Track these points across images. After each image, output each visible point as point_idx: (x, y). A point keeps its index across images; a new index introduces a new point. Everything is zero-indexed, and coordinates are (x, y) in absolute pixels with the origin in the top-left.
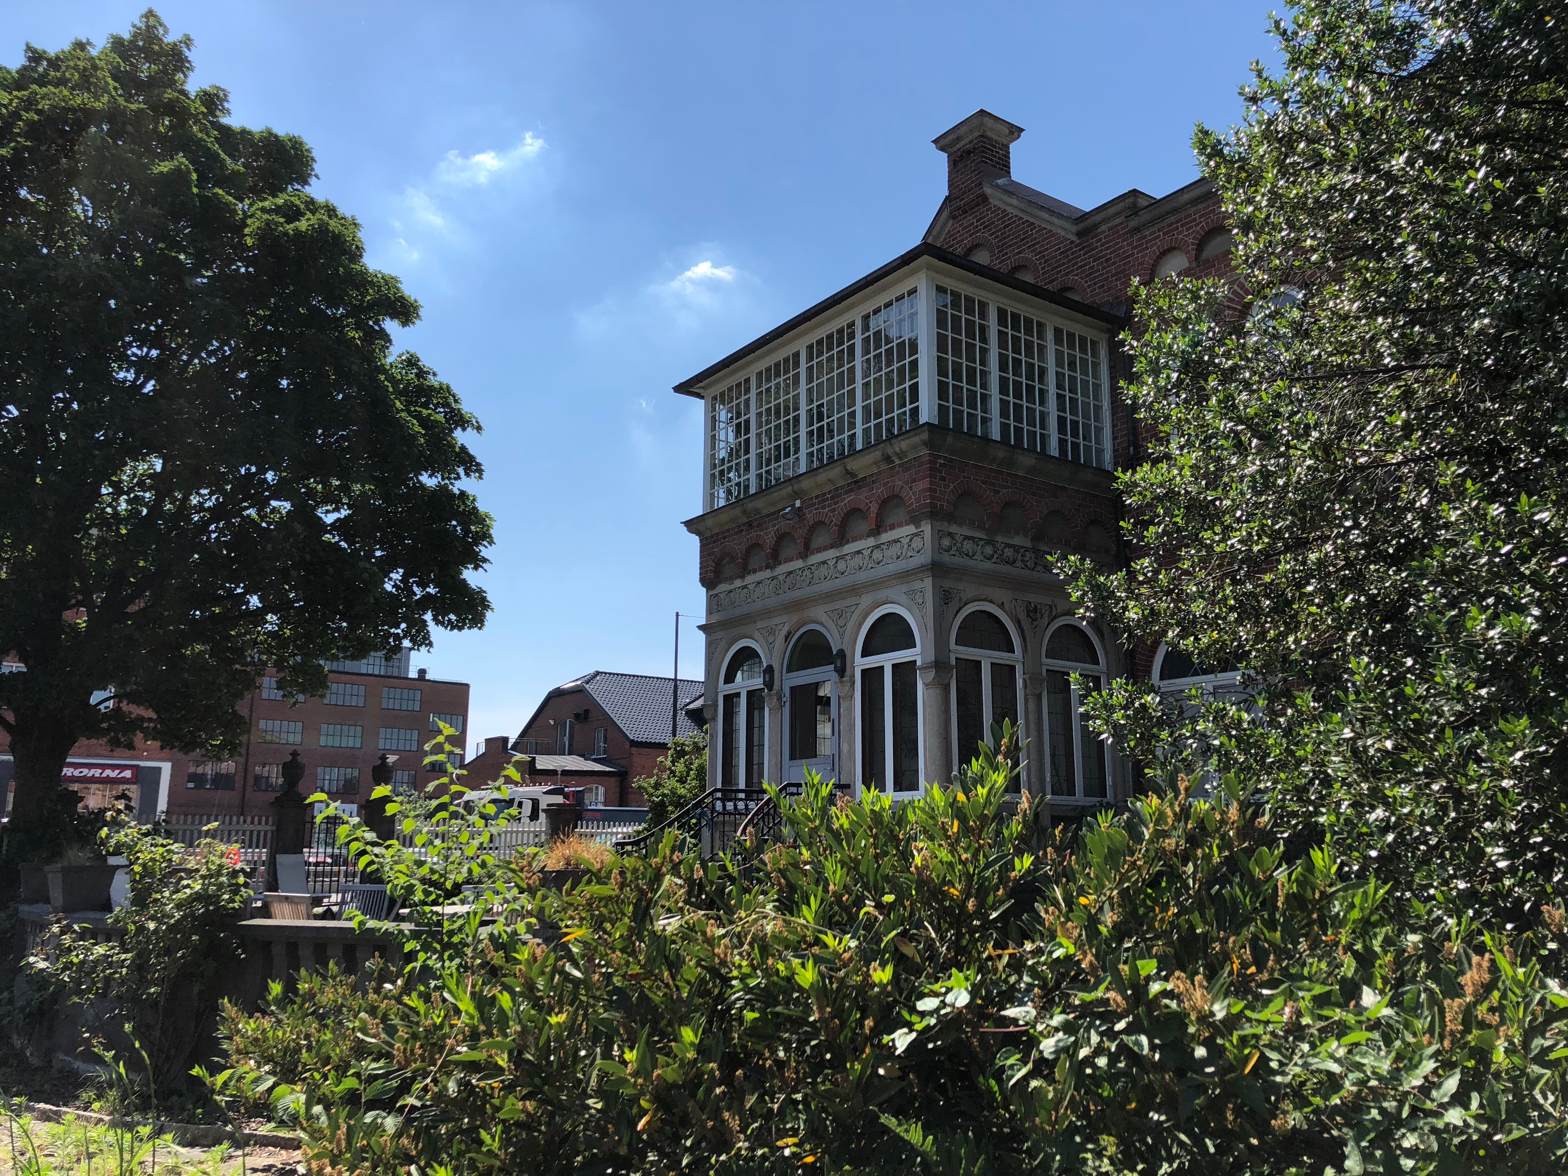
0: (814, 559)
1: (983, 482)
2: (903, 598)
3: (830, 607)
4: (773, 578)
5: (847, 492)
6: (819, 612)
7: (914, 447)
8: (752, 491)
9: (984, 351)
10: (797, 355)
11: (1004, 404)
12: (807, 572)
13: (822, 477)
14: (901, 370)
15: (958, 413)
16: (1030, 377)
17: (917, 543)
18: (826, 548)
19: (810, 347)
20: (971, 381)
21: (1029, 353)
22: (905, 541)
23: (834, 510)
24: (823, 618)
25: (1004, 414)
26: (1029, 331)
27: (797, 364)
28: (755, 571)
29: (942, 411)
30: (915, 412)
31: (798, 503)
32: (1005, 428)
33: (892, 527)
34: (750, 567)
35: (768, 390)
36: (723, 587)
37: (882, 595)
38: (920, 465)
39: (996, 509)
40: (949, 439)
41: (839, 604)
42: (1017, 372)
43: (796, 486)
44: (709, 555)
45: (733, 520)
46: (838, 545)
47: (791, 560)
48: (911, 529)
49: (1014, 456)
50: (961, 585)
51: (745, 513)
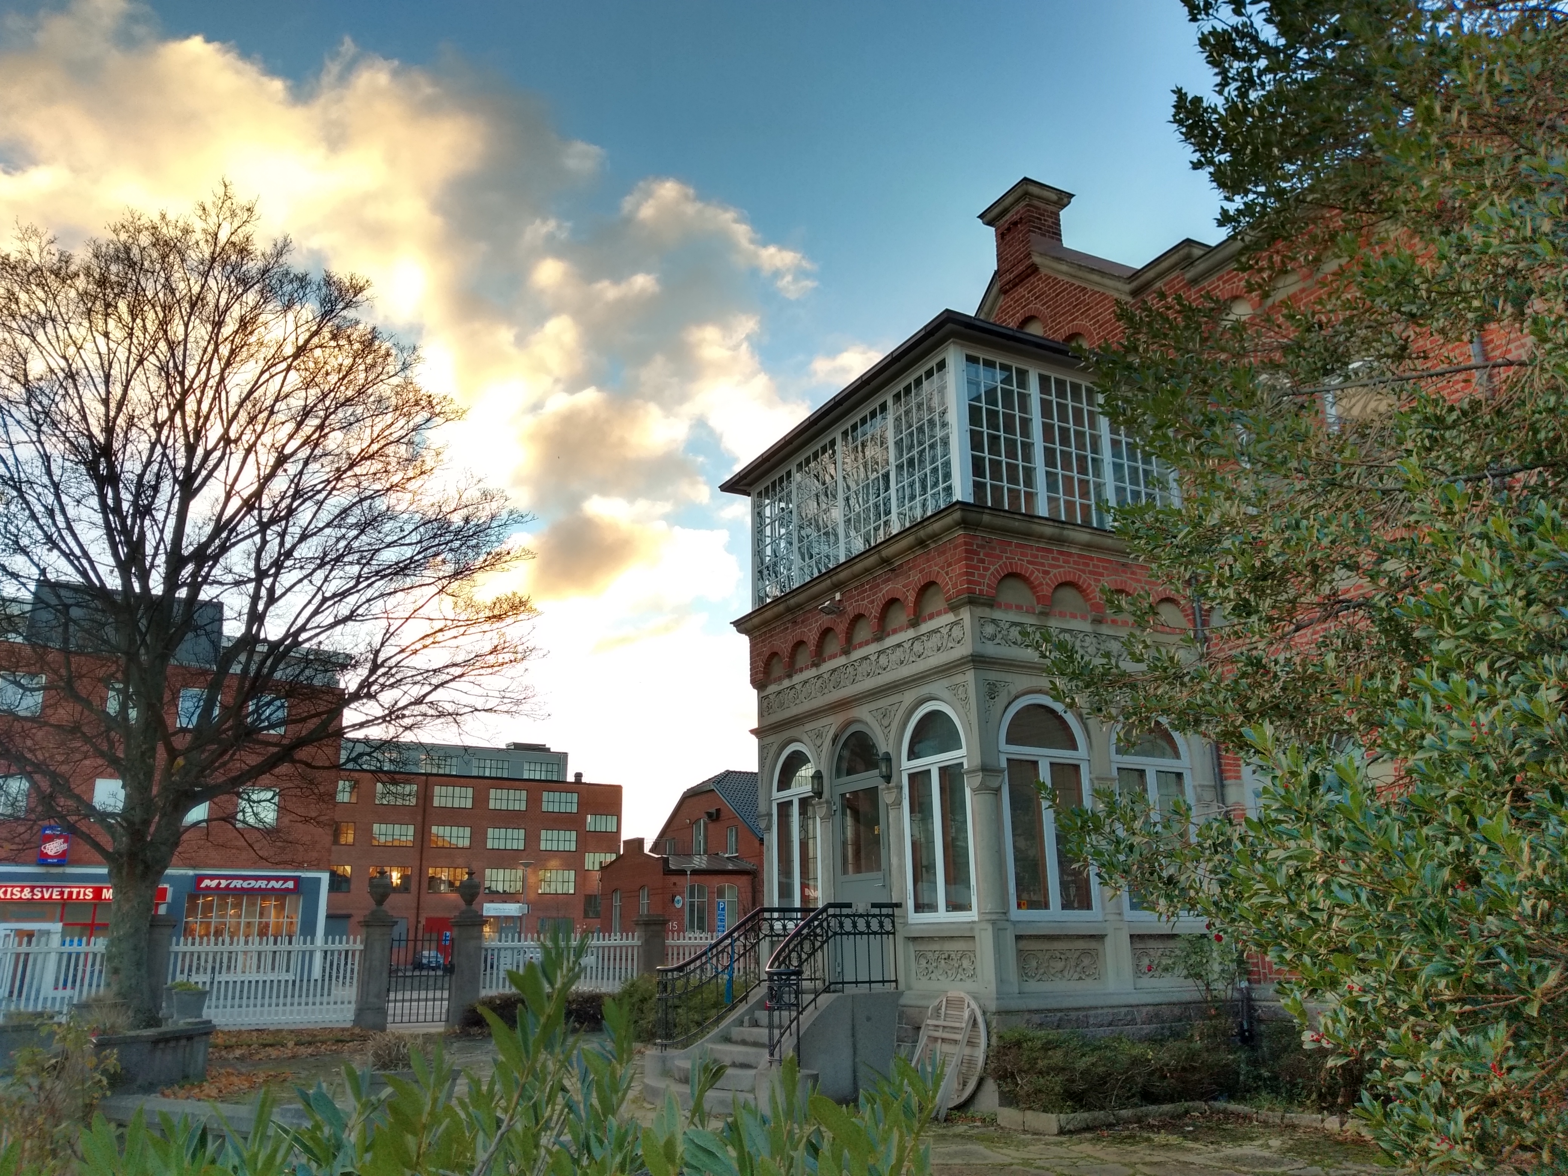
0: (857, 654)
1: (1029, 562)
2: (946, 694)
3: (873, 706)
4: (819, 677)
5: (885, 581)
6: (863, 713)
7: (948, 529)
8: (795, 585)
9: (1026, 423)
10: (832, 443)
11: (1051, 477)
12: (850, 669)
13: (859, 567)
14: (933, 446)
15: (997, 490)
16: (1081, 446)
17: (956, 632)
18: (867, 643)
19: (845, 434)
20: (1011, 454)
22: (944, 631)
23: (872, 602)
24: (868, 718)
25: (1052, 487)
26: (1076, 397)
28: (801, 670)
29: (979, 487)
30: (948, 490)
31: (838, 596)
32: (1054, 503)
33: (931, 617)
34: (797, 667)
36: (772, 688)
37: (924, 691)
38: (955, 548)
39: (1047, 591)
40: (986, 518)
41: (883, 703)
42: (1065, 441)
43: (834, 579)
44: (758, 655)
45: (778, 617)
46: (878, 639)
47: (834, 656)
48: (950, 618)
49: (1065, 532)
50: (1009, 677)
51: (789, 610)
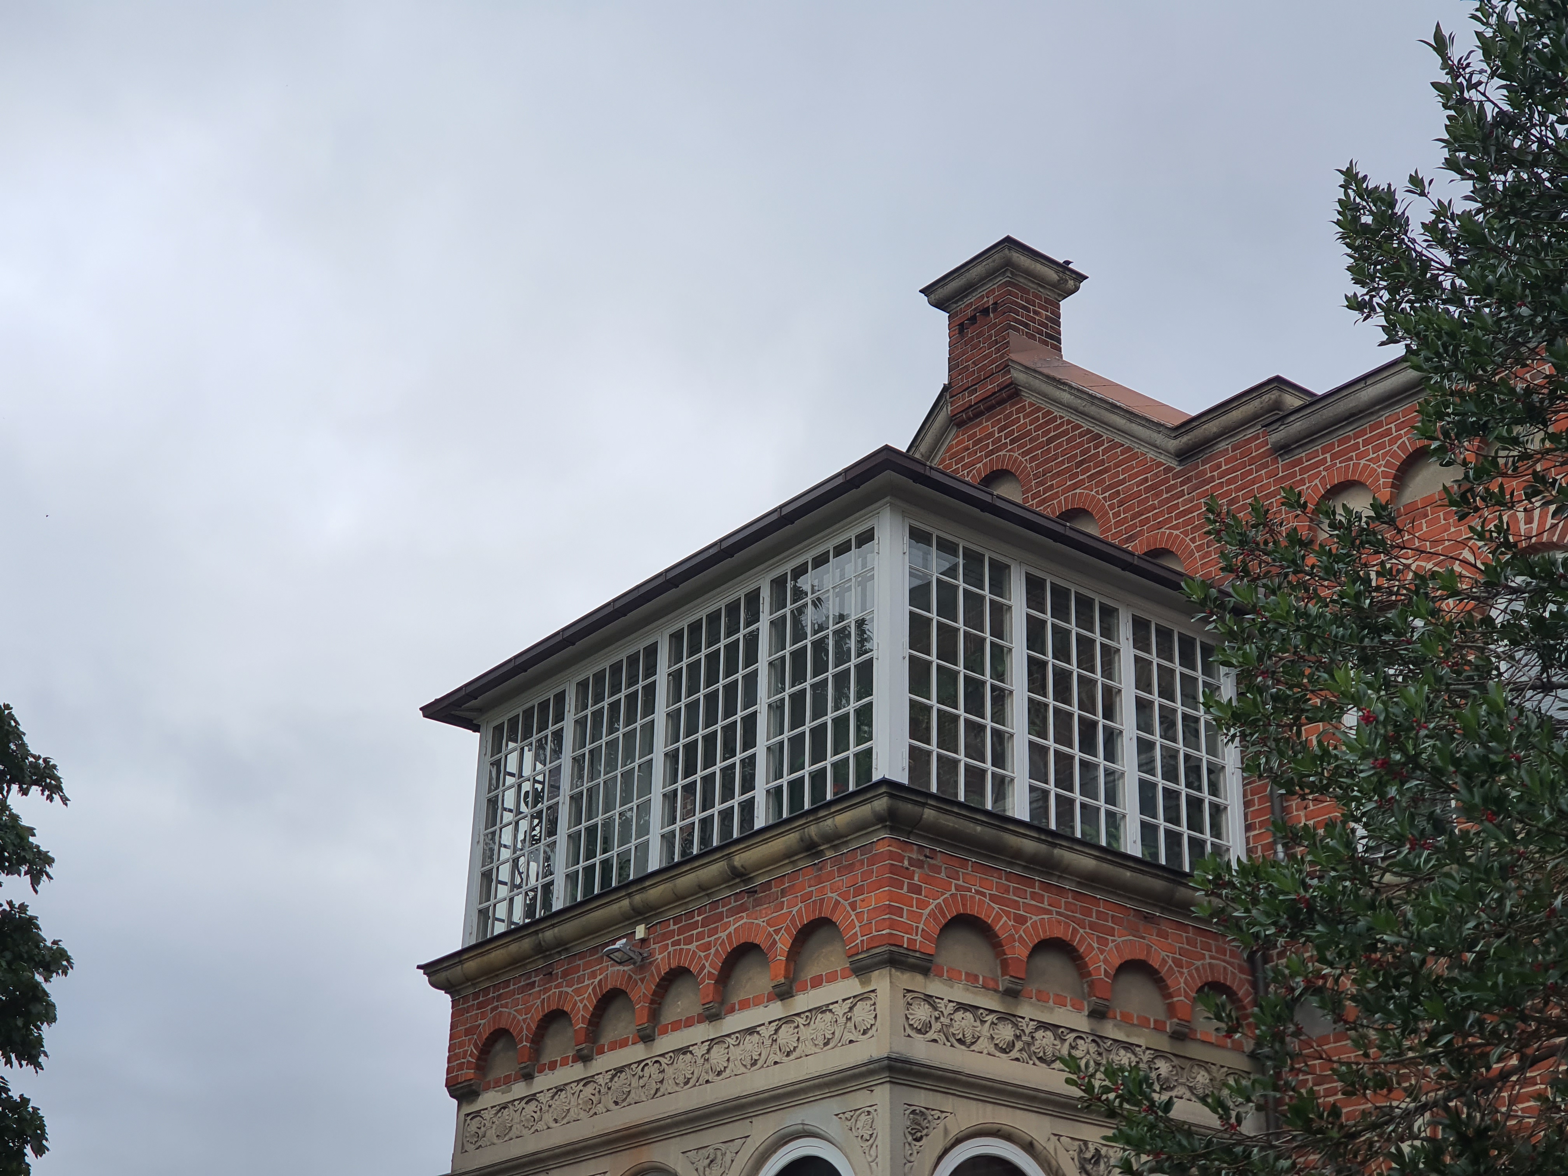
0: (666, 1043)
1: (993, 898)
2: (832, 1128)
3: (692, 1141)
4: (587, 1081)
5: (734, 912)
6: (671, 1154)
7: (861, 827)
8: (557, 905)
9: (1000, 655)
10: (652, 652)
11: (1037, 752)
12: (653, 1070)
13: (686, 881)
14: (841, 679)
15: (948, 767)
16: (1087, 704)
17: (862, 1012)
18: (689, 1023)
19: (677, 637)
20: (975, 704)
21: (1086, 662)
22: (840, 1010)
23: (707, 947)
24: (679, 1165)
25: (1037, 770)
26: (1085, 621)
27: (651, 670)
28: (553, 1066)
29: (918, 759)
30: (865, 759)
31: (640, 932)
32: (1039, 798)
33: (817, 982)
34: (545, 1060)
35: (597, 715)
36: (489, 1099)
37: (793, 1118)
38: (872, 862)
39: (1020, 951)
40: (929, 814)
41: (712, 1137)
42: (1063, 694)
43: (637, 898)
44: (468, 1032)
45: (516, 962)
46: (712, 1016)
47: (623, 1044)
48: (852, 986)
49: (1057, 851)
50: (948, 1103)
51: (541, 950)
